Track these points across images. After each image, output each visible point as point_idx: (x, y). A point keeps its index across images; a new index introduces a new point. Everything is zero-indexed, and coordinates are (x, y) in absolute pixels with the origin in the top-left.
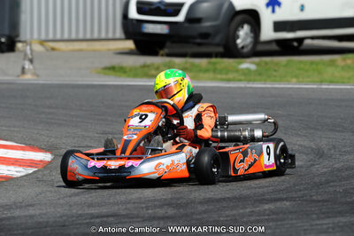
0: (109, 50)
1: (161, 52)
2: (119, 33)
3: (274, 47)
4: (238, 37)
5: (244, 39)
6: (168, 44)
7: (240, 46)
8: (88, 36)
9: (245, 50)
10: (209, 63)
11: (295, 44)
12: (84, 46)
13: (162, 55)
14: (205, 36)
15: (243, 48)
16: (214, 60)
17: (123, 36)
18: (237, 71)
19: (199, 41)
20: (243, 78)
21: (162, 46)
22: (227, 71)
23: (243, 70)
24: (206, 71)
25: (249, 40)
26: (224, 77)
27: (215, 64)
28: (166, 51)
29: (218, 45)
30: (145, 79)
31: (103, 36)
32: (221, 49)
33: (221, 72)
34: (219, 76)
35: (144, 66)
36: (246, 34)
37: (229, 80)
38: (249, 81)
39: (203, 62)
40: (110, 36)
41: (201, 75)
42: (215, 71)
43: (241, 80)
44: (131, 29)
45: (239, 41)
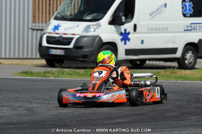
0: (32, 64)
10: (85, 72)
11: (138, 62)
14: (85, 56)
40: (34, 57)
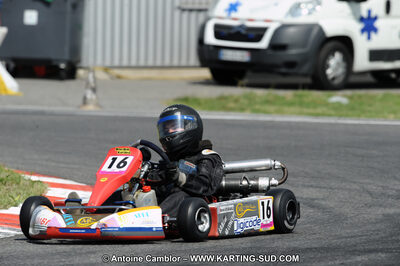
0: (182, 79)
1: (241, 82)
2: (194, 60)
3: (369, 79)
4: (328, 66)
5: (336, 69)
6: (249, 73)
7: (330, 77)
8: (159, 63)
9: (336, 82)
10: (296, 96)
11: (393, 75)
12: (154, 74)
13: (242, 86)
14: (291, 64)
15: (334, 79)
16: (300, 92)
17: (198, 63)
18: (327, 105)
19: (284, 70)
20: (333, 112)
21: (241, 75)
22: (315, 104)
23: (333, 103)
24: (291, 104)
25: (341, 70)
26: (311, 111)
27: (300, 96)
28: (246, 81)
29: (305, 75)
30: (222, 113)
31: (176, 63)
32: (308, 80)
33: (308, 105)
34: (306, 110)
35: (222, 98)
36: (338, 64)
37: (317, 115)
38: (340, 116)
39: (288, 94)
40: (184, 63)
41: (286, 109)
42: (301, 104)
43: (330, 115)
44: (208, 56)
45: (329, 72)
